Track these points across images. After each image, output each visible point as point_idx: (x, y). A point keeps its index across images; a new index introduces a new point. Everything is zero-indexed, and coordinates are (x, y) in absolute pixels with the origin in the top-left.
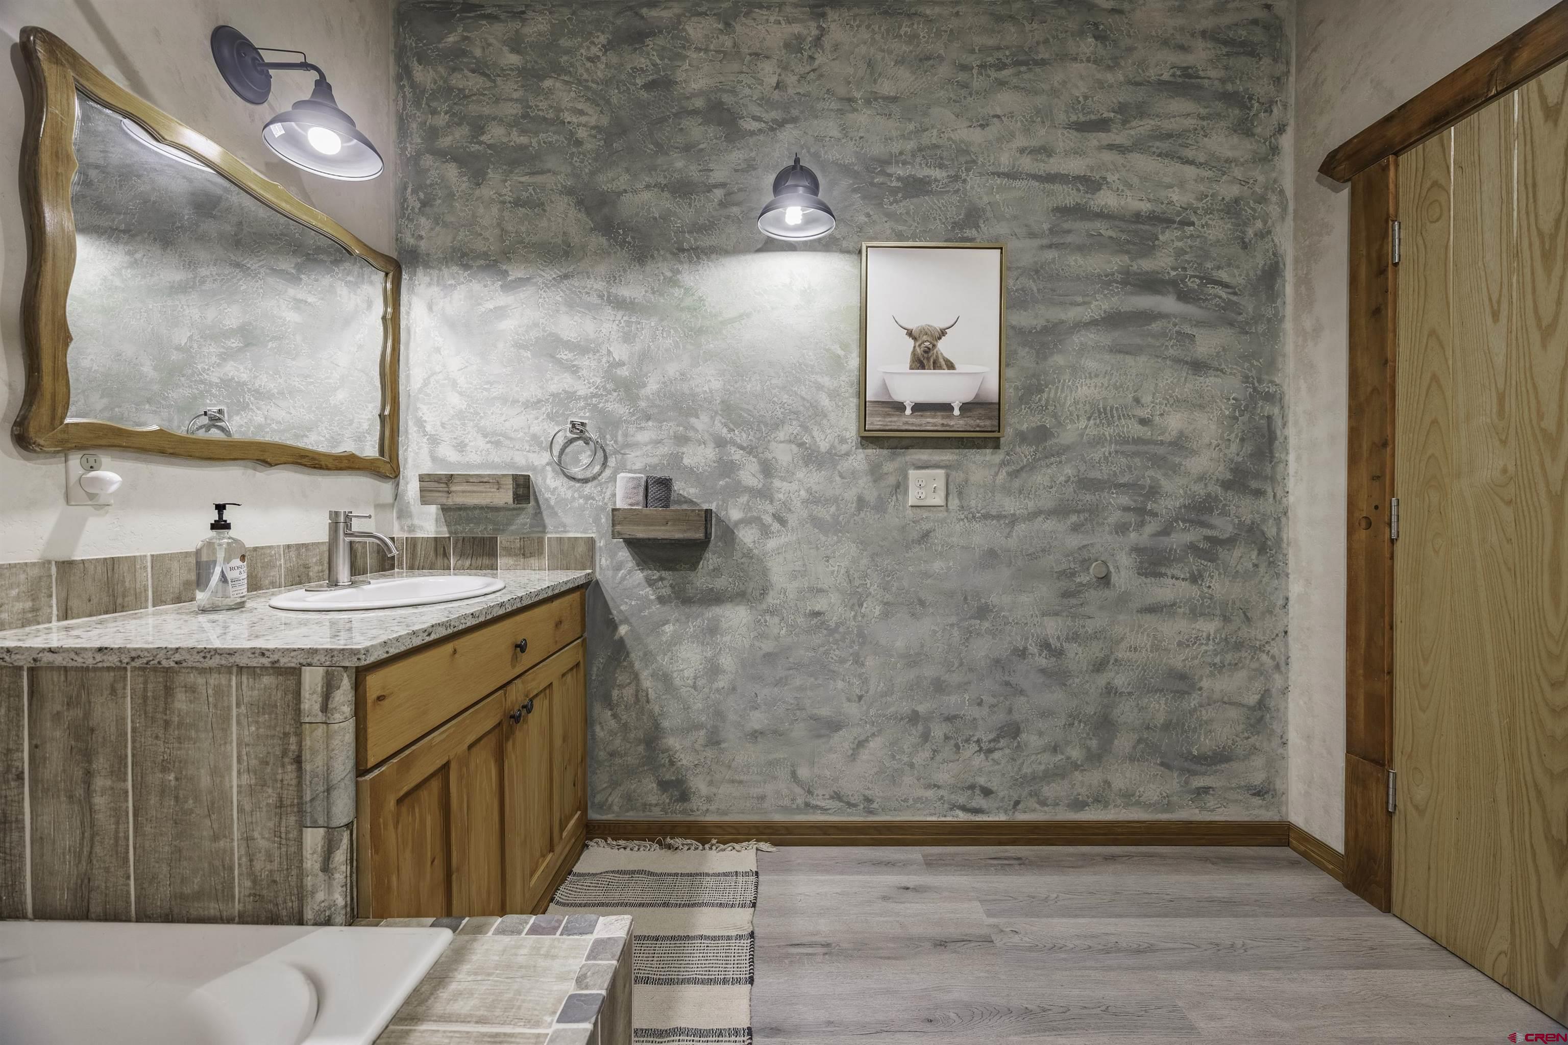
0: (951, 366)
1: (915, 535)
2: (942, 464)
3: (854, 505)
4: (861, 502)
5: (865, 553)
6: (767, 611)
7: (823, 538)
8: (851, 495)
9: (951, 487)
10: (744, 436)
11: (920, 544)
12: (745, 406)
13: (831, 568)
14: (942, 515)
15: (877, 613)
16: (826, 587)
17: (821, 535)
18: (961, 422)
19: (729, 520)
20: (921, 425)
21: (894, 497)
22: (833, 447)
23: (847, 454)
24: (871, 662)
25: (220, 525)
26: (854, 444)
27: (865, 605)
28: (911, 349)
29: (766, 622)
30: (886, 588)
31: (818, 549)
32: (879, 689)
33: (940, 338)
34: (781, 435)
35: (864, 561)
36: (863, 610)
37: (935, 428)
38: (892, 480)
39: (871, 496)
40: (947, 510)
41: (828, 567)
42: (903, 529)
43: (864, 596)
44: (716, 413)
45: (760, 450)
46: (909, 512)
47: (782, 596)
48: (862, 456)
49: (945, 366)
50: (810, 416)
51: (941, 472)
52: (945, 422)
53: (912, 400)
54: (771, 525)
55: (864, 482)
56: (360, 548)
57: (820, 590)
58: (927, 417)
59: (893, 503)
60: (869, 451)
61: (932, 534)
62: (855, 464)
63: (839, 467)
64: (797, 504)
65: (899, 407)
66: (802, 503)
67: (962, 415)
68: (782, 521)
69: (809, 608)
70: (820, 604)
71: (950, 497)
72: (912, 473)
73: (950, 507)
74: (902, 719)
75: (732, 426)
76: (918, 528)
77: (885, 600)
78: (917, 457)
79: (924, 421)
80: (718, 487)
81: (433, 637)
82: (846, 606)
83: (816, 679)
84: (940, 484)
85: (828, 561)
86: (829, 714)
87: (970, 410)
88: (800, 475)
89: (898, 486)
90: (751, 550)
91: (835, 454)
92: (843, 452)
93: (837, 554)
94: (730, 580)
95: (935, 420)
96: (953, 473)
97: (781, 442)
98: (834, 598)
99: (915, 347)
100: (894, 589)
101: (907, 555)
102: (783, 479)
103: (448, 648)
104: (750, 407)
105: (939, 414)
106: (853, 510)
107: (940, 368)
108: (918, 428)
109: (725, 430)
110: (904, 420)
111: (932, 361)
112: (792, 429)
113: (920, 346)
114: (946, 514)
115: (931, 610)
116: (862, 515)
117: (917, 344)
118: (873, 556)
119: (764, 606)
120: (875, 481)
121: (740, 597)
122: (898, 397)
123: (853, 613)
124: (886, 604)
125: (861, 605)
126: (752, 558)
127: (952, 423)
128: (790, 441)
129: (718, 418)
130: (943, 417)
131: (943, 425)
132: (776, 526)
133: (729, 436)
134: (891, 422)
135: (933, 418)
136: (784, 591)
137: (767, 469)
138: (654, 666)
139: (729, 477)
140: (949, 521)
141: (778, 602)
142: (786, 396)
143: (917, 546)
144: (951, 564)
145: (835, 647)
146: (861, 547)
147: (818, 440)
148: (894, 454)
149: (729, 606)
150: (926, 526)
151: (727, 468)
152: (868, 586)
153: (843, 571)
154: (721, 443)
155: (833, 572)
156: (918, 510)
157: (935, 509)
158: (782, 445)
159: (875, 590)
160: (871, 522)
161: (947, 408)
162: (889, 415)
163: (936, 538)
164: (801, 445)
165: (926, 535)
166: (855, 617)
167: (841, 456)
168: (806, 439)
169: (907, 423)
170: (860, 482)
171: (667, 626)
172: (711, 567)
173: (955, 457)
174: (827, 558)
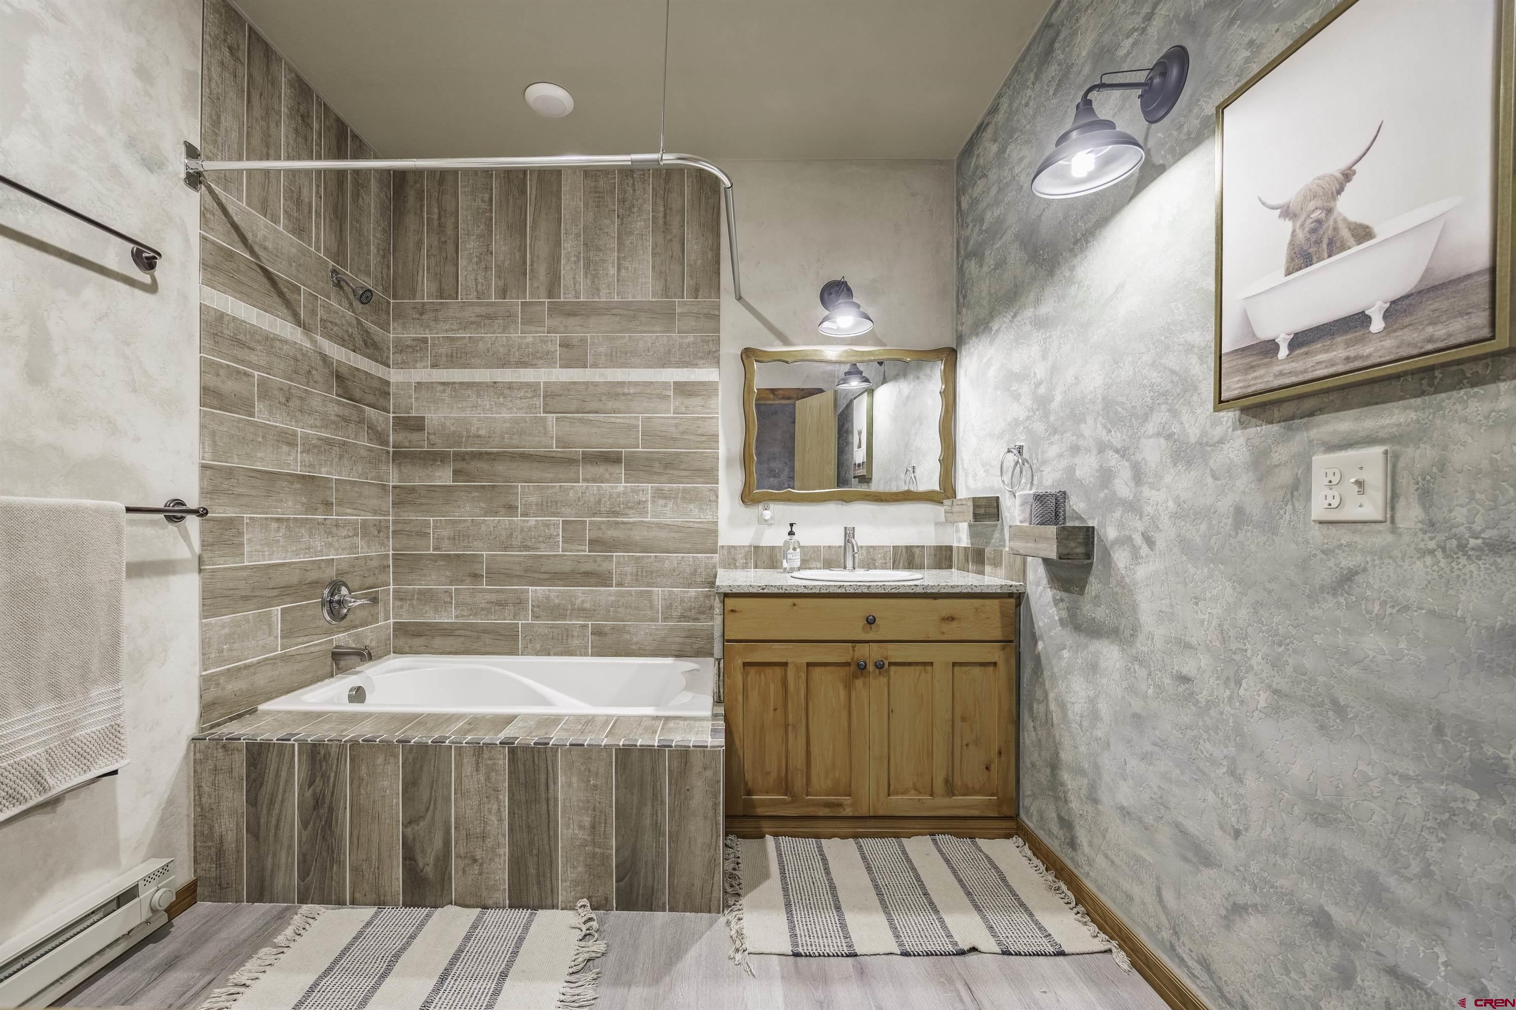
0: (1363, 233)
1: (1324, 574)
2: (1382, 434)
3: (1230, 521)
4: (1239, 515)
5: (1244, 599)
6: (1136, 659)
7: (1192, 570)
8: (1225, 505)
9: (1404, 480)
10: (1119, 435)
11: (1335, 595)
12: (1120, 399)
13: (1201, 616)
14: (1383, 538)
15: (1262, 704)
16: (1194, 641)
17: (1190, 566)
18: (1389, 343)
19: (1107, 539)
20: (1305, 371)
21: (1289, 507)
22: (1204, 433)
23: (1221, 441)
24: (1251, 781)
25: (791, 533)
26: (1230, 423)
27: (1244, 685)
28: (1288, 238)
29: (1135, 672)
30: (1276, 664)
31: (1186, 585)
32: (1264, 835)
33: (1340, 191)
34: (1151, 427)
35: (1243, 613)
36: (1242, 692)
37: (1332, 370)
38: (1285, 476)
39: (1255, 507)
40: (1394, 530)
41: (1197, 612)
42: (1304, 565)
43: (1243, 669)
44: (1098, 413)
45: (1132, 451)
46: (1316, 534)
47: (1149, 642)
48: (1242, 440)
49: (1351, 241)
50: (1178, 395)
51: (1378, 451)
52: (1352, 352)
53: (1290, 330)
54: (1140, 547)
55: (1244, 481)
56: (918, 552)
57: (1188, 646)
58: (1316, 353)
59: (1287, 517)
60: (1252, 431)
61: (1359, 578)
62: (1231, 456)
63: (1211, 462)
64: (1165, 521)
65: (1269, 348)
66: (1170, 517)
67: (1388, 330)
68: (1150, 542)
69: (1176, 668)
70: (1189, 668)
71: (1401, 503)
72: (1320, 460)
73: (1401, 524)
74: (1300, 910)
75: (1109, 426)
76: (1331, 564)
77: (1274, 686)
78: (1330, 428)
79: (1311, 361)
80: (1099, 500)
81: (766, 591)
82: (1218, 678)
83: (1183, 773)
84: (1375, 476)
85: (1196, 604)
86: (1197, 833)
87: (1406, 312)
88: (1168, 479)
89: (1295, 487)
90: (1123, 577)
91: (1207, 444)
92: (1216, 439)
93: (1208, 595)
94: (1107, 611)
95: (1331, 355)
96: (1410, 452)
97: (1151, 437)
98: (1205, 660)
99: (1294, 231)
100: (1289, 669)
101: (1311, 613)
102: (1152, 486)
103: (790, 601)
104: (1124, 399)
105: (1339, 339)
106: (1228, 528)
107: (1343, 248)
108: (1301, 378)
109: (1104, 432)
110: (1276, 369)
111: (1325, 241)
112: (1160, 416)
113: (1302, 226)
114: (1390, 538)
115: (1358, 731)
116: (1241, 537)
117: (1298, 224)
118: (1258, 605)
119: (1134, 651)
120: (1260, 480)
121: (1112, 633)
122: (1264, 334)
123: (1228, 693)
124: (1276, 692)
125: (1239, 683)
126: (1123, 587)
127: (1367, 350)
128: (1159, 434)
129: (1100, 418)
130: (1348, 344)
131: (1348, 359)
132: (1145, 550)
133: (1107, 438)
134: (1255, 378)
135: (1327, 351)
136: (1151, 636)
137: (1138, 477)
138: (1056, 691)
139: (1107, 488)
140: (1396, 553)
141: (1146, 649)
142: (1155, 374)
143: (1329, 598)
144: (1402, 645)
145: (1205, 736)
146: (1239, 589)
147: (1187, 426)
148: (1289, 429)
149: (1106, 642)
150: (1347, 561)
151: (1106, 476)
152: (1249, 654)
153: (1215, 622)
154: (1102, 448)
155: (1203, 621)
156: (1333, 530)
157: (1366, 528)
158: (1151, 440)
159: (1259, 664)
160: (1253, 548)
161: (1361, 319)
162: (1252, 368)
163: (1369, 586)
164: (1169, 437)
165: (1348, 577)
166: (1230, 698)
167: (1213, 445)
168: (1175, 429)
169: (1281, 374)
170: (1238, 483)
171: (1064, 651)
172: (1094, 594)
173: (1413, 416)
174: (1197, 600)
